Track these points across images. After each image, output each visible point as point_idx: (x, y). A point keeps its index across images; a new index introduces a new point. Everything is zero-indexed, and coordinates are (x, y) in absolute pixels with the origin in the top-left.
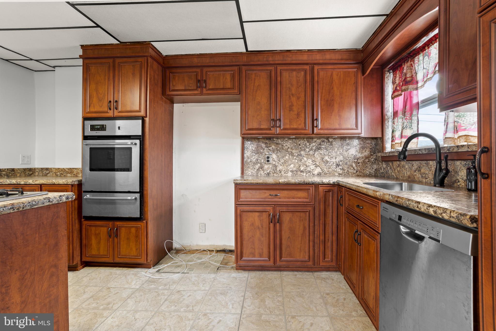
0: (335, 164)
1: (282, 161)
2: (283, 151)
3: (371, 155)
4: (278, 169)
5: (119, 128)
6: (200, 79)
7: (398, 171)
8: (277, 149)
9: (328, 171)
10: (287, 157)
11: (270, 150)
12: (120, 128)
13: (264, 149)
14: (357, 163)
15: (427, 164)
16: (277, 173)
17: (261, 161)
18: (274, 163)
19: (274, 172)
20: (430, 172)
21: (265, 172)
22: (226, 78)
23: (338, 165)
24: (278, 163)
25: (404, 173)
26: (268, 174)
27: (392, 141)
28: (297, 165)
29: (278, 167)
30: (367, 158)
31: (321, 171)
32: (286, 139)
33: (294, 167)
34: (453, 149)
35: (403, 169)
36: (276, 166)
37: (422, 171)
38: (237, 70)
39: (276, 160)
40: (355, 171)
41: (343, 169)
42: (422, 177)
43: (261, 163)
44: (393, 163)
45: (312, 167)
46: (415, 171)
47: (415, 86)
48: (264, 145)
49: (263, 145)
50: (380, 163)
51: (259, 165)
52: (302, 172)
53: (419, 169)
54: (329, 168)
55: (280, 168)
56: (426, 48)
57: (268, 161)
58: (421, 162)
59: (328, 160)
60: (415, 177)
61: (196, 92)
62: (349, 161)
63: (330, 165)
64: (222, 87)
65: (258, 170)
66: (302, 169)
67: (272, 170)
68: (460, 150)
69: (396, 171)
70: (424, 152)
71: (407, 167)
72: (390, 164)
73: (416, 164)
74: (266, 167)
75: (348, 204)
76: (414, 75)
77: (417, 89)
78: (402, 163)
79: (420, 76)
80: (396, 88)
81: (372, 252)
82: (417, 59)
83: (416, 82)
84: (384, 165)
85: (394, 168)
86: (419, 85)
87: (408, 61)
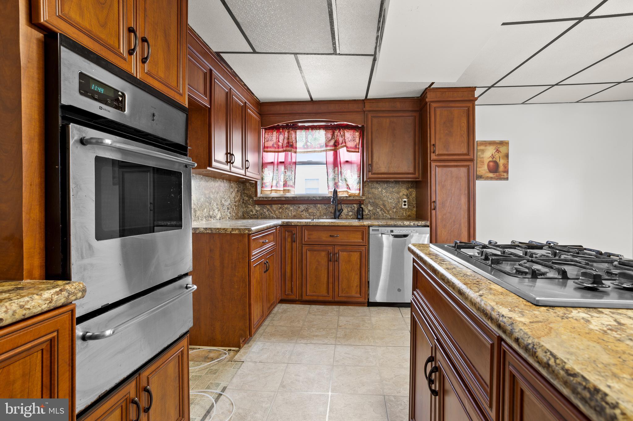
3: (241, 199)
9: (224, 217)
14: (236, 206)
15: (316, 207)
20: (318, 212)
23: (228, 209)
25: (288, 214)
27: (262, 188)
28: (208, 210)
31: (221, 217)
34: (344, 198)
35: (287, 210)
37: (310, 211)
40: (235, 214)
41: (230, 213)
42: (310, 215)
44: (271, 207)
45: (216, 211)
46: (302, 211)
47: (295, 150)
50: (250, 206)
53: (307, 210)
54: (224, 212)
58: (309, 205)
59: (224, 203)
62: (233, 205)
63: (225, 208)
66: (211, 214)
68: (348, 199)
69: (277, 212)
70: (318, 199)
71: (291, 208)
72: (268, 207)
73: (302, 207)
75: (308, 238)
76: (294, 142)
77: (296, 152)
78: (286, 206)
79: (299, 145)
80: (273, 145)
81: (356, 259)
82: (298, 132)
83: (296, 148)
84: (257, 208)
85: (273, 210)
86: (298, 150)
87: (289, 129)
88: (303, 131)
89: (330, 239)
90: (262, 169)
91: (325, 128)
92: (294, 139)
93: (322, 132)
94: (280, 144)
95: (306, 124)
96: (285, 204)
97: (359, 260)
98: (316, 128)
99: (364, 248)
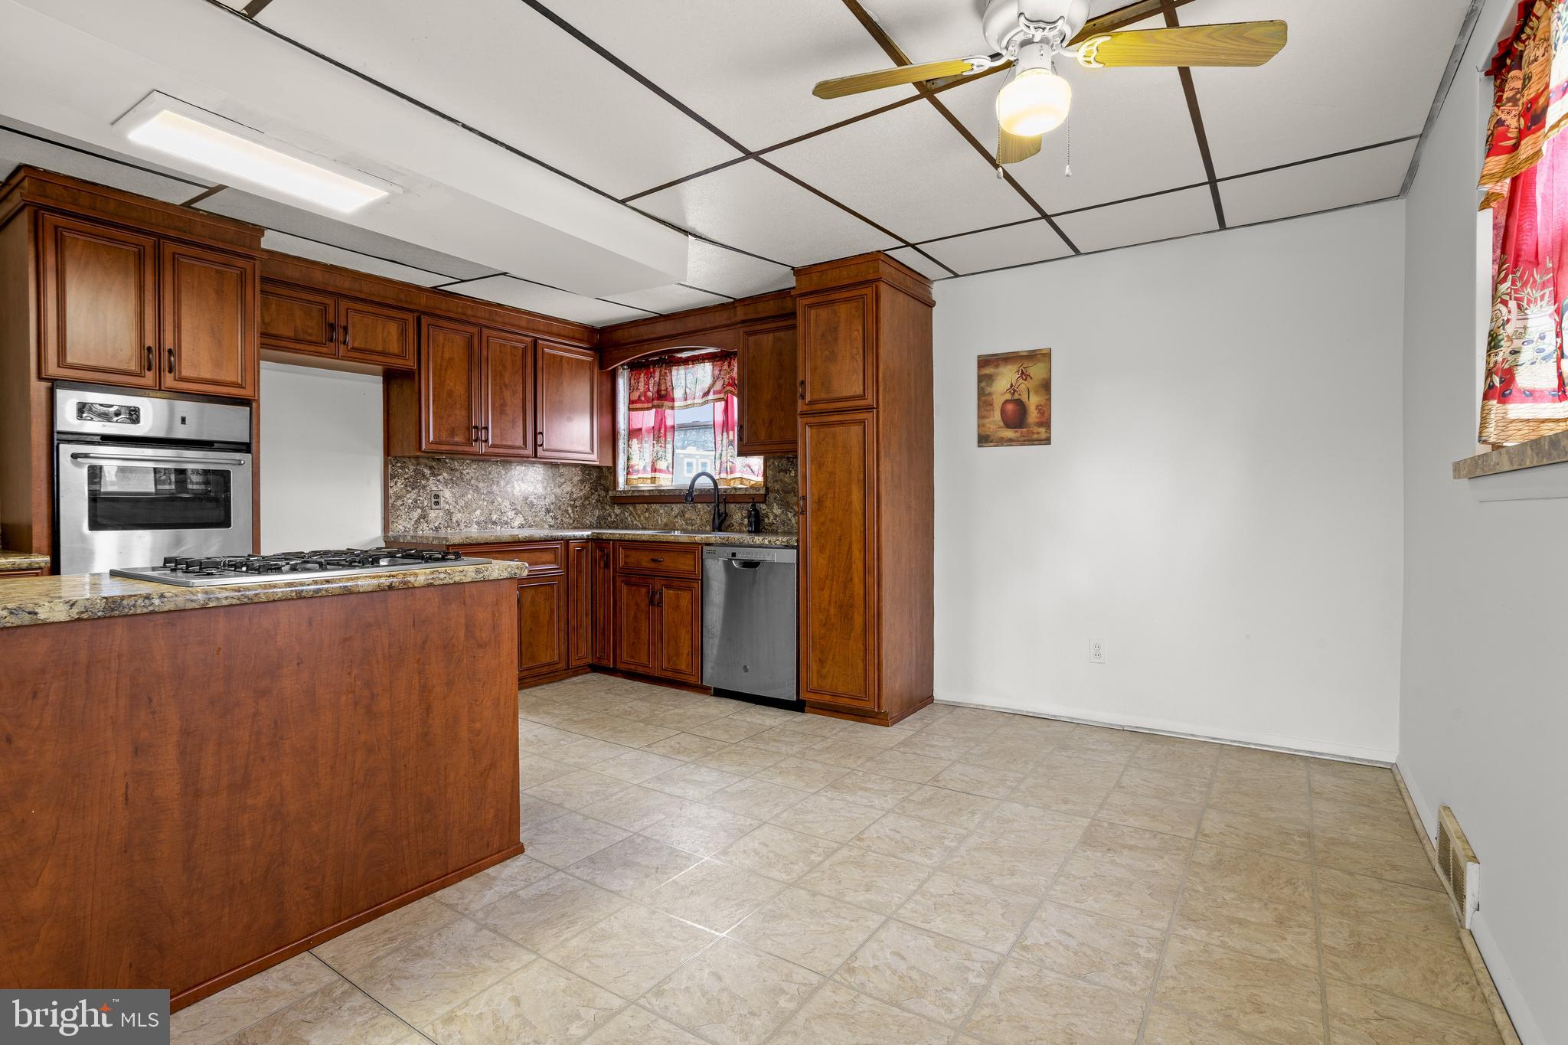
0: (543, 509)
1: (462, 503)
2: (463, 484)
3: (592, 494)
4: (454, 520)
5: (183, 420)
6: (333, 322)
7: (645, 518)
8: (452, 479)
9: (534, 522)
10: (469, 496)
11: (439, 481)
12: (187, 421)
13: (428, 479)
14: (574, 507)
16: (452, 528)
17: (422, 503)
18: (447, 507)
19: (446, 525)
21: (431, 526)
22: (389, 332)
23: (548, 511)
24: (455, 507)
25: (657, 520)
26: (437, 529)
27: (627, 474)
28: (486, 512)
29: (454, 516)
30: (587, 498)
31: (524, 522)
32: (468, 462)
33: (482, 514)
34: (728, 492)
35: (655, 515)
36: (449, 513)
37: (687, 516)
38: (411, 320)
39: (450, 502)
40: (572, 521)
41: (555, 518)
43: (423, 508)
44: (635, 507)
45: (511, 514)
46: (676, 517)
47: (669, 404)
48: (429, 472)
49: (427, 472)
50: (608, 507)
51: (419, 511)
52: (494, 523)
53: (682, 514)
54: (536, 516)
55: (457, 516)
56: (690, 363)
57: (437, 503)
58: (684, 505)
59: (535, 501)
60: (676, 524)
61: (324, 350)
62: (564, 504)
63: (537, 510)
64: (380, 348)
65: (416, 521)
66: (494, 519)
67: (443, 522)
68: (738, 493)
69: (642, 517)
71: (661, 511)
72: (630, 508)
73: (676, 508)
74: (432, 514)
75: (625, 563)
76: (669, 389)
77: (673, 408)
78: (654, 506)
79: (678, 394)
80: (639, 397)
81: (685, 605)
82: (674, 370)
83: (673, 400)
84: (617, 510)
85: (637, 514)
86: (677, 404)
87: (661, 367)
88: (680, 367)
89: (653, 565)
90: (629, 441)
91: (710, 358)
92: (669, 384)
93: (708, 367)
94: (650, 394)
95: (684, 355)
96: (653, 503)
97: (690, 606)
98: (698, 360)
99: (696, 584)
